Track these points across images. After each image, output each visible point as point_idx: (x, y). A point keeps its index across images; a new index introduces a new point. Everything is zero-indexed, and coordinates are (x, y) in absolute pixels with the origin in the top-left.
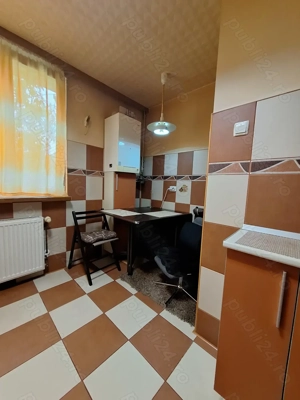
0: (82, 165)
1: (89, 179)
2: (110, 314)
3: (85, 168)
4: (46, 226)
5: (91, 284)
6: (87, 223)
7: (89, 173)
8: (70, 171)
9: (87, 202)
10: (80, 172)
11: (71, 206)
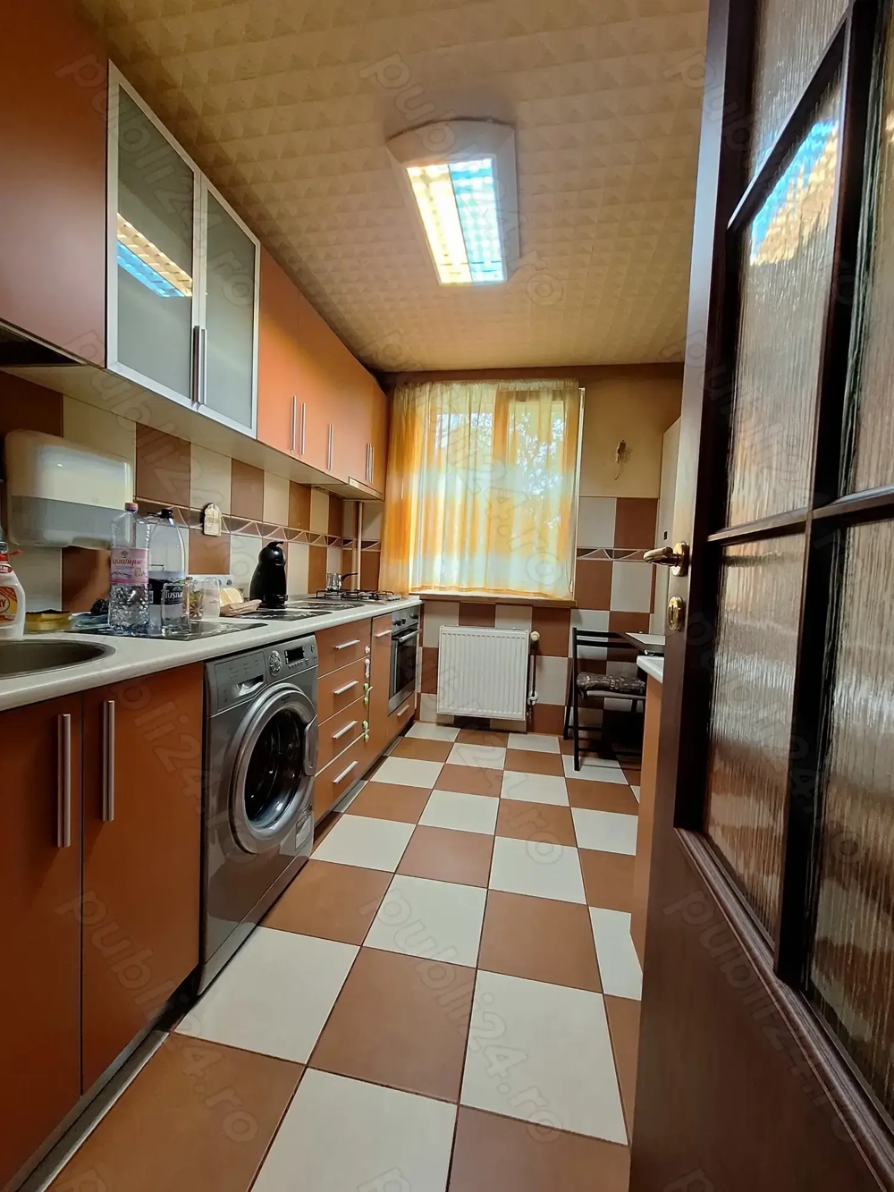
0: (605, 539)
1: (618, 566)
2: (577, 813)
3: (611, 546)
4: (535, 649)
5: (577, 768)
6: (611, 657)
7: (618, 555)
8: (581, 552)
9: (612, 614)
10: (601, 554)
11: (579, 620)
